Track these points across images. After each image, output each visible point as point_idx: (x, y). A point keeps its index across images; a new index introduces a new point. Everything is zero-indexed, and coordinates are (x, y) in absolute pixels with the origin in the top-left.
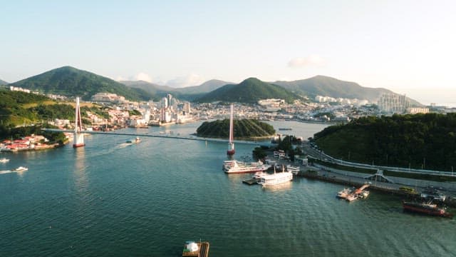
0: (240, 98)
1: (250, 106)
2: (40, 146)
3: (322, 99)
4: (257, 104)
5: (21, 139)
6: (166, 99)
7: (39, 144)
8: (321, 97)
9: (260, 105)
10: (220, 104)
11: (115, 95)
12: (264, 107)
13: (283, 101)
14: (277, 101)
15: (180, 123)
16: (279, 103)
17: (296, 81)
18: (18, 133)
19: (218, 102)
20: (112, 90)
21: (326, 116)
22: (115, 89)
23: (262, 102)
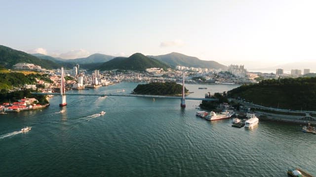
0: (133, 67)
1: (140, 73)
2: (36, 106)
3: (180, 68)
4: (145, 71)
5: (18, 102)
6: (76, 68)
7: (35, 105)
8: (180, 67)
9: (148, 72)
10: (118, 71)
11: (33, 65)
12: (151, 73)
13: (162, 69)
14: (158, 70)
15: (105, 86)
16: (160, 71)
17: (159, 56)
18: (14, 96)
19: (116, 70)
20: (29, 61)
21: (200, 79)
22: (30, 60)
23: (149, 70)
